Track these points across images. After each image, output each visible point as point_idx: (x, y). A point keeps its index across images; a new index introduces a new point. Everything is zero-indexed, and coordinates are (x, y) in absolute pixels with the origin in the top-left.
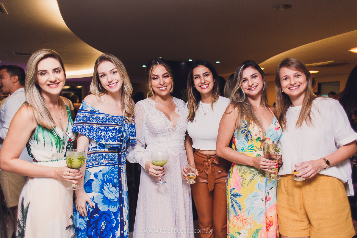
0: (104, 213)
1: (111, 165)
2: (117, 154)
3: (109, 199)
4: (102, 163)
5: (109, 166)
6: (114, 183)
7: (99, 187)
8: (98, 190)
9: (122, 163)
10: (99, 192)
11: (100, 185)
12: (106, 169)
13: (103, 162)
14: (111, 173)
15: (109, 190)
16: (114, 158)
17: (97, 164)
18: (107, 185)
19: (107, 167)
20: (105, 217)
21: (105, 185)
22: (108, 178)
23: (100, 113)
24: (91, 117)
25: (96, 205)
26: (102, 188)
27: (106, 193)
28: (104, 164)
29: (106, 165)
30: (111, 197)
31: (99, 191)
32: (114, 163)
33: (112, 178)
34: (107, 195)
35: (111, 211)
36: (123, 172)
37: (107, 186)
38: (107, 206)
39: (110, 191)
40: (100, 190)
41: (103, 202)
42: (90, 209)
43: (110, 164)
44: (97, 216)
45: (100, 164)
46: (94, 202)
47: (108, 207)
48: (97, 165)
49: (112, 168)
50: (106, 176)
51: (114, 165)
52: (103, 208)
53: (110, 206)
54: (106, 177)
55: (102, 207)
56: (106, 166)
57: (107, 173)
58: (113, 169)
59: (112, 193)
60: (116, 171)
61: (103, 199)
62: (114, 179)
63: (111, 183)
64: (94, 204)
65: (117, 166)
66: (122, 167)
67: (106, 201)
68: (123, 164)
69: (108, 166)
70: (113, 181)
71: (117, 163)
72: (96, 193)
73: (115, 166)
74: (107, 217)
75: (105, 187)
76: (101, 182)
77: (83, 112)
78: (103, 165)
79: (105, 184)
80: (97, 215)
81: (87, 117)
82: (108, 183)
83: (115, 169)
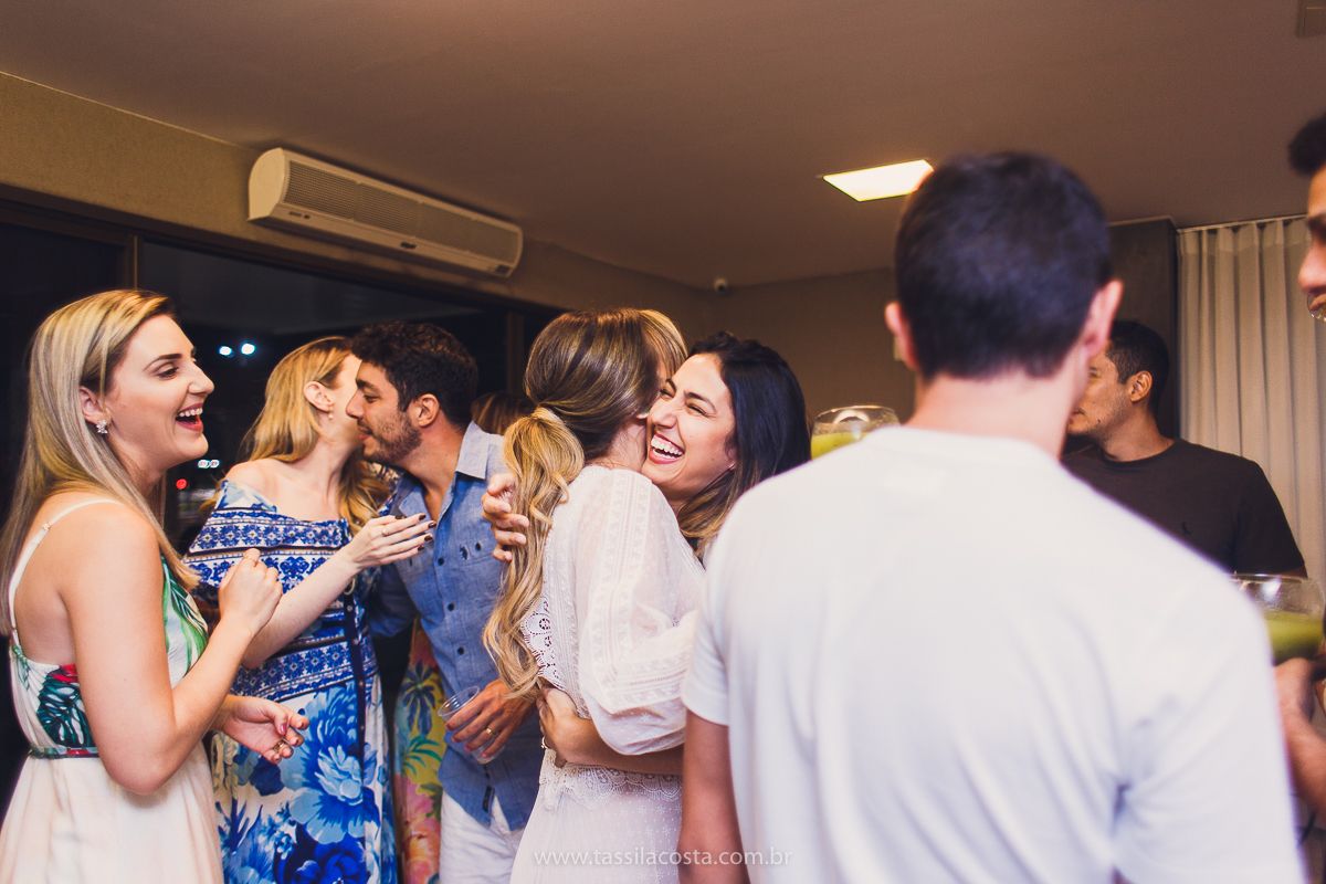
0: (333, 848)
1: (333, 686)
2: (344, 645)
3: (343, 800)
4: (303, 686)
5: (326, 689)
6: (349, 744)
7: (304, 768)
8: (299, 777)
9: (367, 672)
10: (305, 785)
11: (304, 759)
12: (318, 704)
13: (303, 680)
14: (337, 714)
15: (337, 769)
16: (341, 661)
17: (285, 692)
18: (328, 754)
19: (322, 695)
20: (339, 864)
21: (321, 758)
22: (330, 730)
23: (280, 516)
24: (252, 527)
25: (301, 830)
26: (312, 768)
27: (330, 783)
28: (309, 689)
29: (317, 689)
30: (348, 791)
31: (304, 780)
32: (342, 677)
33: (340, 728)
34: (332, 790)
35: (355, 836)
36: (373, 700)
37: (329, 759)
38: (338, 826)
39: (341, 772)
40: (306, 775)
41: (323, 814)
42: (280, 850)
43: (331, 683)
44: (309, 867)
45: (297, 690)
46: (292, 823)
47: (345, 827)
48: (286, 696)
49: (338, 695)
50: (320, 726)
51: (342, 685)
52: (325, 834)
53: (351, 823)
54: (323, 730)
55: (321, 832)
56: (318, 691)
57: (324, 715)
58: (341, 696)
59: (350, 777)
60: (352, 702)
61: (320, 807)
62: (347, 731)
63: (340, 748)
64: (292, 831)
65: (353, 683)
66: (368, 685)
67: (334, 808)
68: (372, 676)
69: (323, 690)
70: (347, 737)
71: (350, 674)
72: (295, 790)
73: (345, 687)
74: (347, 861)
75: (324, 764)
76: (307, 750)
77: (223, 515)
78: (305, 690)
79: (320, 754)
80: (307, 863)
81: (237, 528)
82: (331, 749)
83: (347, 698)
